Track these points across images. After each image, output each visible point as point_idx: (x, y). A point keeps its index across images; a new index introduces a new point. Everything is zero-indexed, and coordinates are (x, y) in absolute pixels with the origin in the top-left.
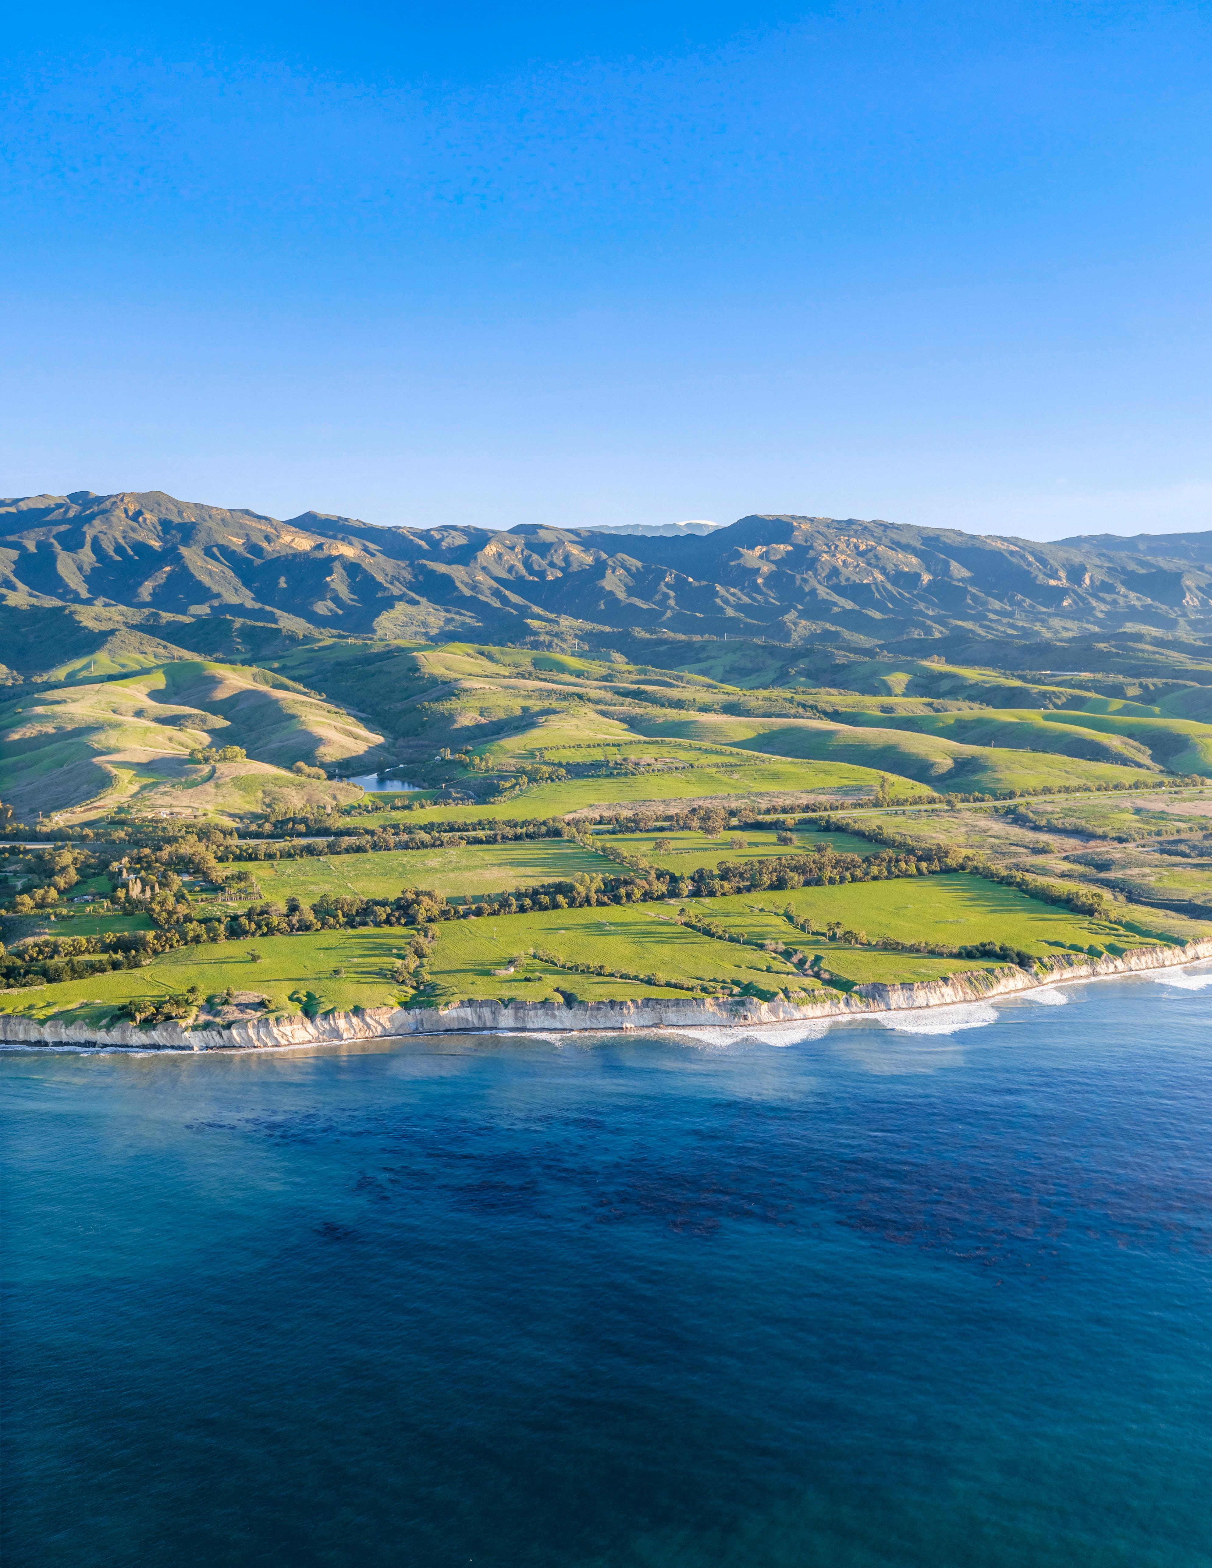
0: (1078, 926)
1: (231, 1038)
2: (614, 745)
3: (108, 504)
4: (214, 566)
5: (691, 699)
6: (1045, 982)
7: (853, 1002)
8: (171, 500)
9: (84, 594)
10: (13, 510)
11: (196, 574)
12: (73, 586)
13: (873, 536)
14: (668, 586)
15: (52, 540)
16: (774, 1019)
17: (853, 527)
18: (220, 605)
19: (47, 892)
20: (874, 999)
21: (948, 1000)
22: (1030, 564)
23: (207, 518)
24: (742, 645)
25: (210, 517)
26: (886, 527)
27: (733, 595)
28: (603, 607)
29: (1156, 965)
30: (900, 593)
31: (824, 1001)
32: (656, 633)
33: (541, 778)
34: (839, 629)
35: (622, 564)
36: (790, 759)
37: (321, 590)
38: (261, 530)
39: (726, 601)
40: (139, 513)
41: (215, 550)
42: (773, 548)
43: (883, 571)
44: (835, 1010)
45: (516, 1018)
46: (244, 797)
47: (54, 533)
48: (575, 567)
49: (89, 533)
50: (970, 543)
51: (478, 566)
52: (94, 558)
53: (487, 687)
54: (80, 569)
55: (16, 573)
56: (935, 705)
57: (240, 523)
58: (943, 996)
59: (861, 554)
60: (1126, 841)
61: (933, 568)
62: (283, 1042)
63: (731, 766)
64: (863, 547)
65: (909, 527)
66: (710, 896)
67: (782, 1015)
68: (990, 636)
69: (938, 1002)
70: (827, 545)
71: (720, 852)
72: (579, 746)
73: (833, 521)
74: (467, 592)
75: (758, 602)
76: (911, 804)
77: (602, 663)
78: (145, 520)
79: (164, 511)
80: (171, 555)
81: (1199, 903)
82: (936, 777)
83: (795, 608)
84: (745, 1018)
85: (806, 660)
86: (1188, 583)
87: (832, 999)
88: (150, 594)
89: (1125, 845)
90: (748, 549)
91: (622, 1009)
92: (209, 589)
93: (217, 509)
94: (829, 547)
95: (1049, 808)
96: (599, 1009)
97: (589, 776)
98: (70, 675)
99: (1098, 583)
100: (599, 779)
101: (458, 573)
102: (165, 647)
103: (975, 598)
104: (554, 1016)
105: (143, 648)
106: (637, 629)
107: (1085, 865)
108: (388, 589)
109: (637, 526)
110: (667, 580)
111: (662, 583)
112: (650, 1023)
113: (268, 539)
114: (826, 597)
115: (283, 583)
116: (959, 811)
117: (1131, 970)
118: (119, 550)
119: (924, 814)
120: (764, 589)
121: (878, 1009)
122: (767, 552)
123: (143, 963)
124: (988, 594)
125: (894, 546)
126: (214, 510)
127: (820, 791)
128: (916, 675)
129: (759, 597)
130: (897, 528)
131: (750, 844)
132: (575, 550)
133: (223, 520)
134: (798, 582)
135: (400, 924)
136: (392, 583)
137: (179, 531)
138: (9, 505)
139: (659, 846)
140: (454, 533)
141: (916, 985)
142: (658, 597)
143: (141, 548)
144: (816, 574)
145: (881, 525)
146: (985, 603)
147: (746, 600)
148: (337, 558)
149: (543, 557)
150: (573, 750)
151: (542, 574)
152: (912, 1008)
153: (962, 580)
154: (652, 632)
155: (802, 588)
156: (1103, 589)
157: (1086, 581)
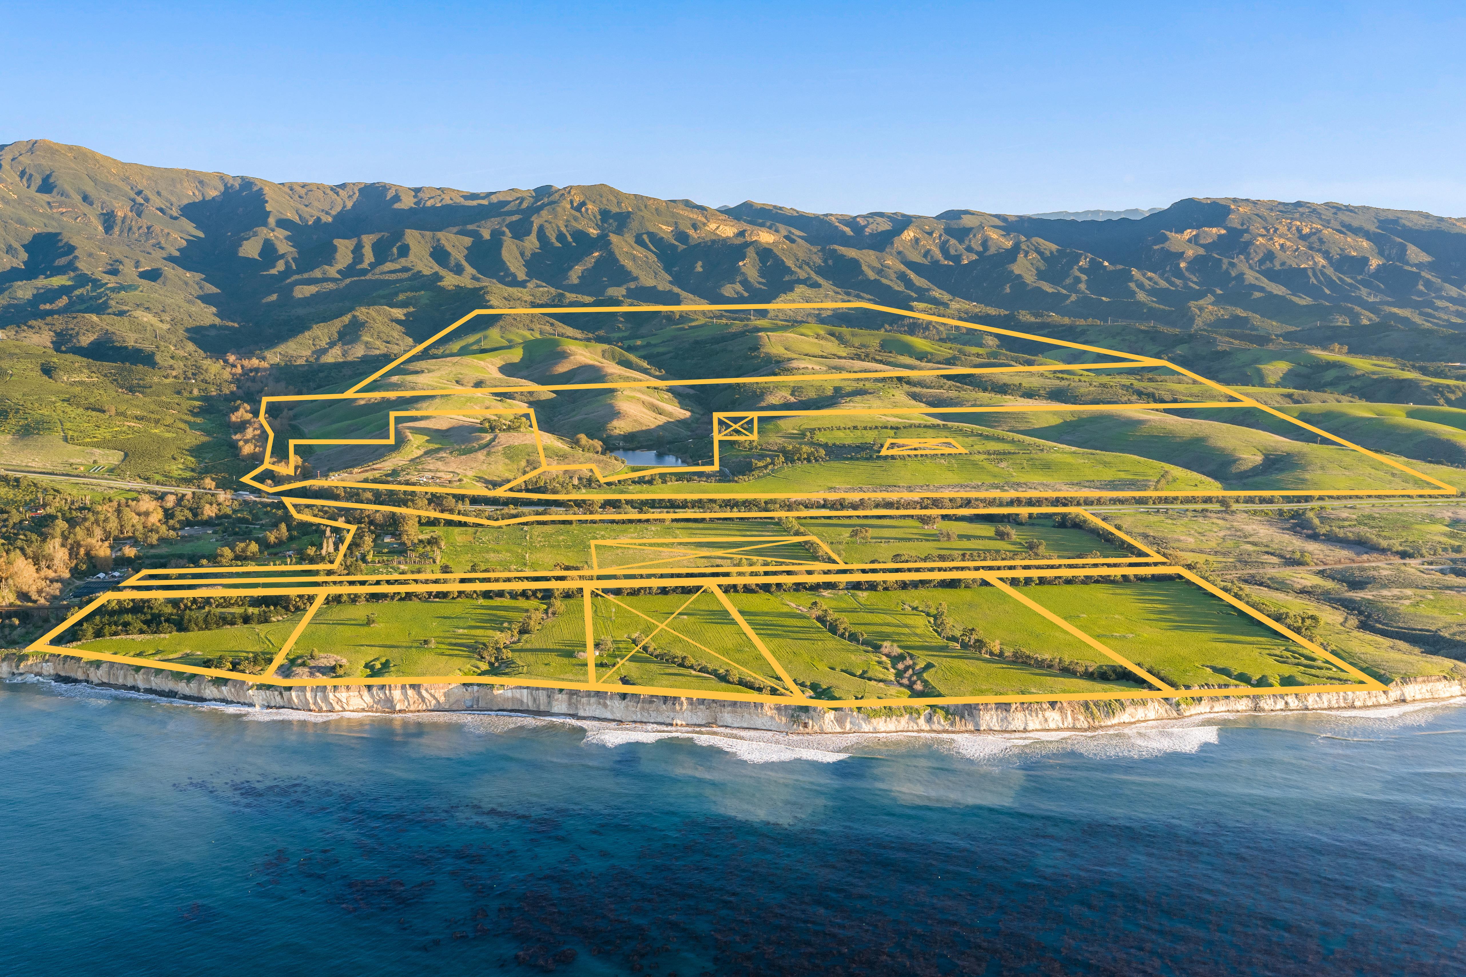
0: (1267, 651)
1: (290, 699)
2: (892, 428)
3: (556, 196)
4: (639, 252)
5: (1017, 383)
6: (1187, 713)
7: (935, 719)
8: (612, 190)
9: (521, 276)
10: (485, 202)
11: (621, 259)
12: (513, 269)
13: (1320, 219)
14: (1081, 270)
15: (505, 229)
16: (839, 730)
17: (1300, 209)
18: (636, 287)
19: (247, 546)
20: (962, 717)
21: (1052, 726)
23: (643, 208)
24: (1123, 330)
25: (646, 207)
26: (1337, 208)
27: (1150, 279)
28: (1008, 290)
29: (1343, 705)
30: (1340, 279)
31: (901, 715)
32: (1042, 316)
33: (799, 459)
34: (1250, 314)
35: (1036, 248)
36: (1074, 449)
37: (732, 273)
38: (690, 219)
39: (1141, 286)
40: (583, 204)
41: (645, 237)
42: (1204, 232)
44: (913, 726)
45: (570, 704)
46: (507, 465)
47: (507, 222)
48: (992, 251)
49: (536, 222)
50: (1436, 225)
51: (894, 251)
52: (537, 244)
53: (810, 367)
54: (522, 254)
55: (467, 258)
56: (1295, 397)
57: (673, 213)
58: (1046, 720)
59: (1303, 237)
60: (1411, 556)
61: (1387, 252)
62: (338, 707)
63: (1004, 453)
64: (1306, 231)
65: (1366, 209)
66: (871, 590)
67: (848, 726)
68: (1427, 325)
69: (1039, 727)
70: (1265, 228)
71: (924, 543)
72: (855, 428)
73: (1280, 203)
74: (872, 275)
75: (1176, 286)
76: (1181, 502)
77: (953, 346)
78: (587, 210)
79: (605, 202)
80: (604, 242)
81: (1446, 635)
82: (1236, 474)
83: (1213, 293)
84: (806, 725)
85: (1186, 346)
87: (911, 713)
88: (579, 277)
89: (1407, 561)
90: (1176, 232)
91: (674, 704)
92: (629, 273)
93: (655, 199)
94: (1268, 231)
95: (1344, 514)
96: (651, 702)
97: (847, 459)
98: (462, 348)
100: (856, 462)
101: (867, 258)
102: (552, 325)
103: (1428, 284)
104: (605, 706)
105: (533, 326)
106: (1024, 312)
107: (1339, 580)
108: (796, 273)
109: (1097, 212)
110: (1081, 263)
111: (1076, 267)
112: (704, 722)
113: (695, 227)
114: (1253, 281)
115: (699, 268)
116: (1233, 512)
117: (1307, 709)
118: (561, 237)
119: (1190, 514)
120: (1187, 274)
121: (964, 728)
122: (1196, 236)
123: (273, 619)
124: (1445, 280)
125: (1344, 230)
126: (651, 202)
127: (1087, 484)
128: (1299, 364)
129: (1178, 282)
130: (1351, 211)
131: (961, 537)
132: (994, 235)
133: (656, 209)
134: (1224, 267)
135: (537, 597)
136: (800, 267)
137: (615, 220)
138: (483, 198)
139: (854, 534)
140: (879, 219)
141: (1014, 706)
142: (1068, 281)
143: (580, 236)
144: (1248, 259)
145: (1333, 207)
146: (1439, 290)
147: (1163, 284)
148: (752, 243)
149: (961, 241)
150: (848, 431)
151: (957, 258)
152: (1005, 731)
153: (1420, 266)
154: (1036, 315)
155: (1227, 272)
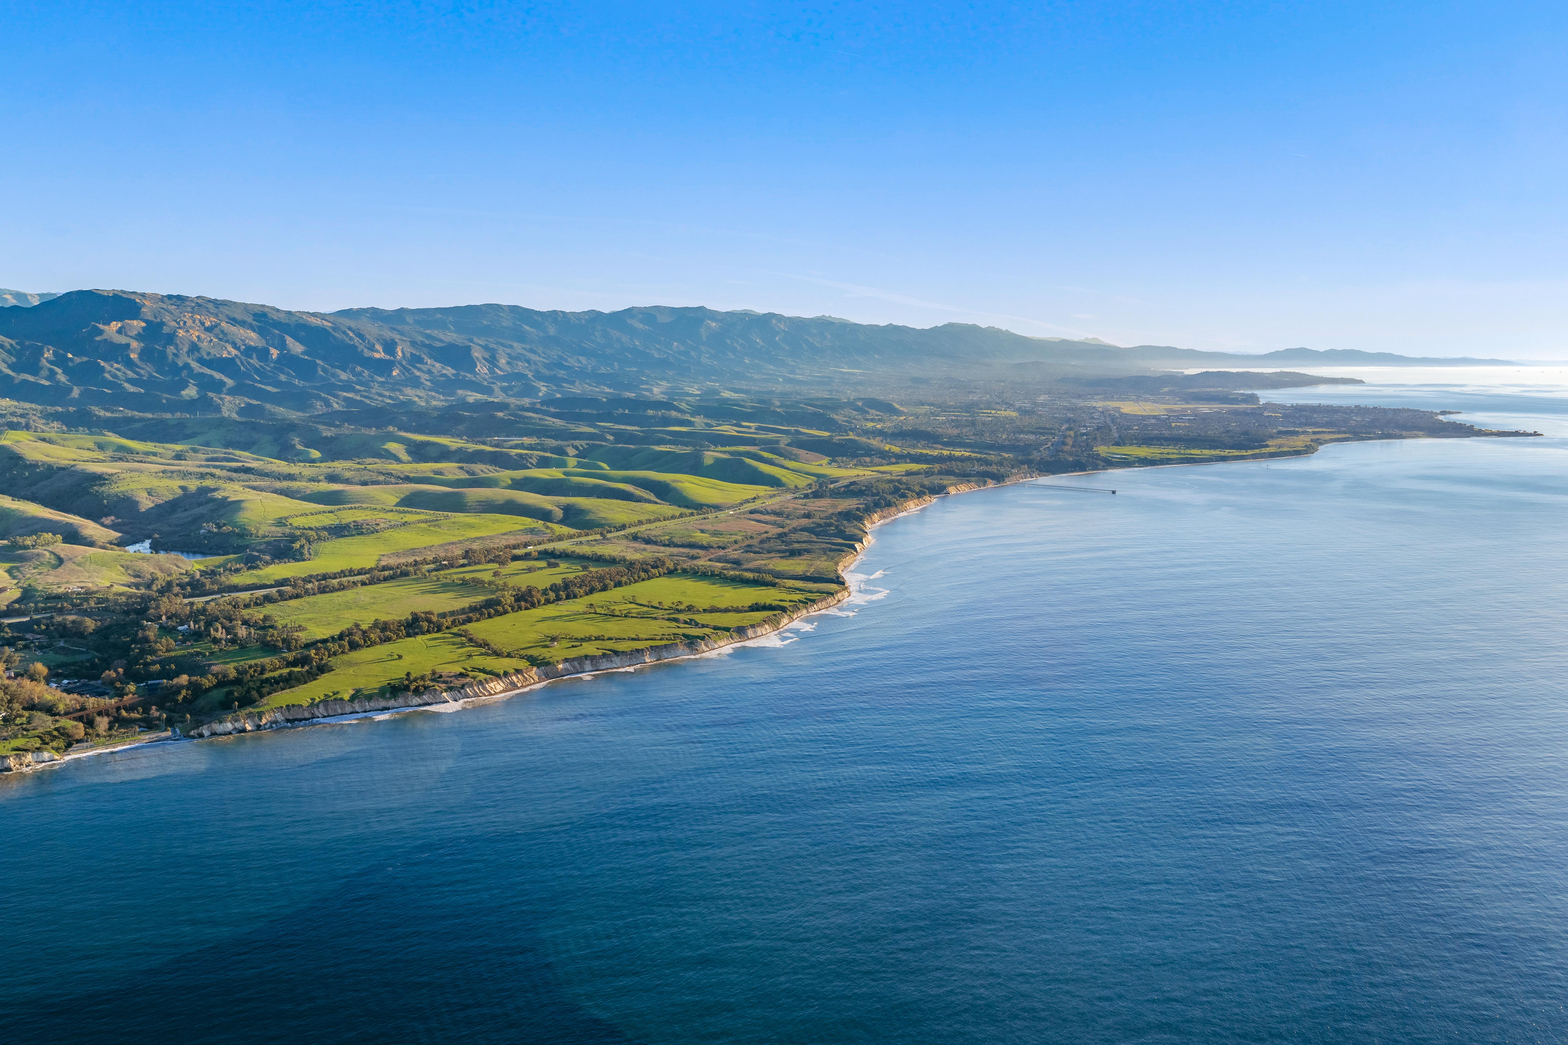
14: (50, 362)
22: (351, 339)
27: (119, 370)
29: (827, 606)
30: (259, 366)
39: (116, 376)
42: (128, 324)
43: (235, 347)
50: (291, 318)
59: (208, 330)
61: (274, 343)
64: (208, 324)
70: (175, 321)
72: (305, 514)
75: (144, 376)
86: (476, 354)
90: (102, 323)
94: (178, 323)
97: (346, 536)
99: (408, 355)
110: (46, 356)
111: (44, 360)
114: (201, 371)
120: (143, 365)
122: (124, 329)
124: (331, 366)
125: (232, 322)
129: (142, 372)
134: (170, 357)
144: (180, 349)
145: (210, 301)
147: (132, 374)
150: (303, 517)
155: (174, 364)
156: (416, 360)
157: (400, 353)
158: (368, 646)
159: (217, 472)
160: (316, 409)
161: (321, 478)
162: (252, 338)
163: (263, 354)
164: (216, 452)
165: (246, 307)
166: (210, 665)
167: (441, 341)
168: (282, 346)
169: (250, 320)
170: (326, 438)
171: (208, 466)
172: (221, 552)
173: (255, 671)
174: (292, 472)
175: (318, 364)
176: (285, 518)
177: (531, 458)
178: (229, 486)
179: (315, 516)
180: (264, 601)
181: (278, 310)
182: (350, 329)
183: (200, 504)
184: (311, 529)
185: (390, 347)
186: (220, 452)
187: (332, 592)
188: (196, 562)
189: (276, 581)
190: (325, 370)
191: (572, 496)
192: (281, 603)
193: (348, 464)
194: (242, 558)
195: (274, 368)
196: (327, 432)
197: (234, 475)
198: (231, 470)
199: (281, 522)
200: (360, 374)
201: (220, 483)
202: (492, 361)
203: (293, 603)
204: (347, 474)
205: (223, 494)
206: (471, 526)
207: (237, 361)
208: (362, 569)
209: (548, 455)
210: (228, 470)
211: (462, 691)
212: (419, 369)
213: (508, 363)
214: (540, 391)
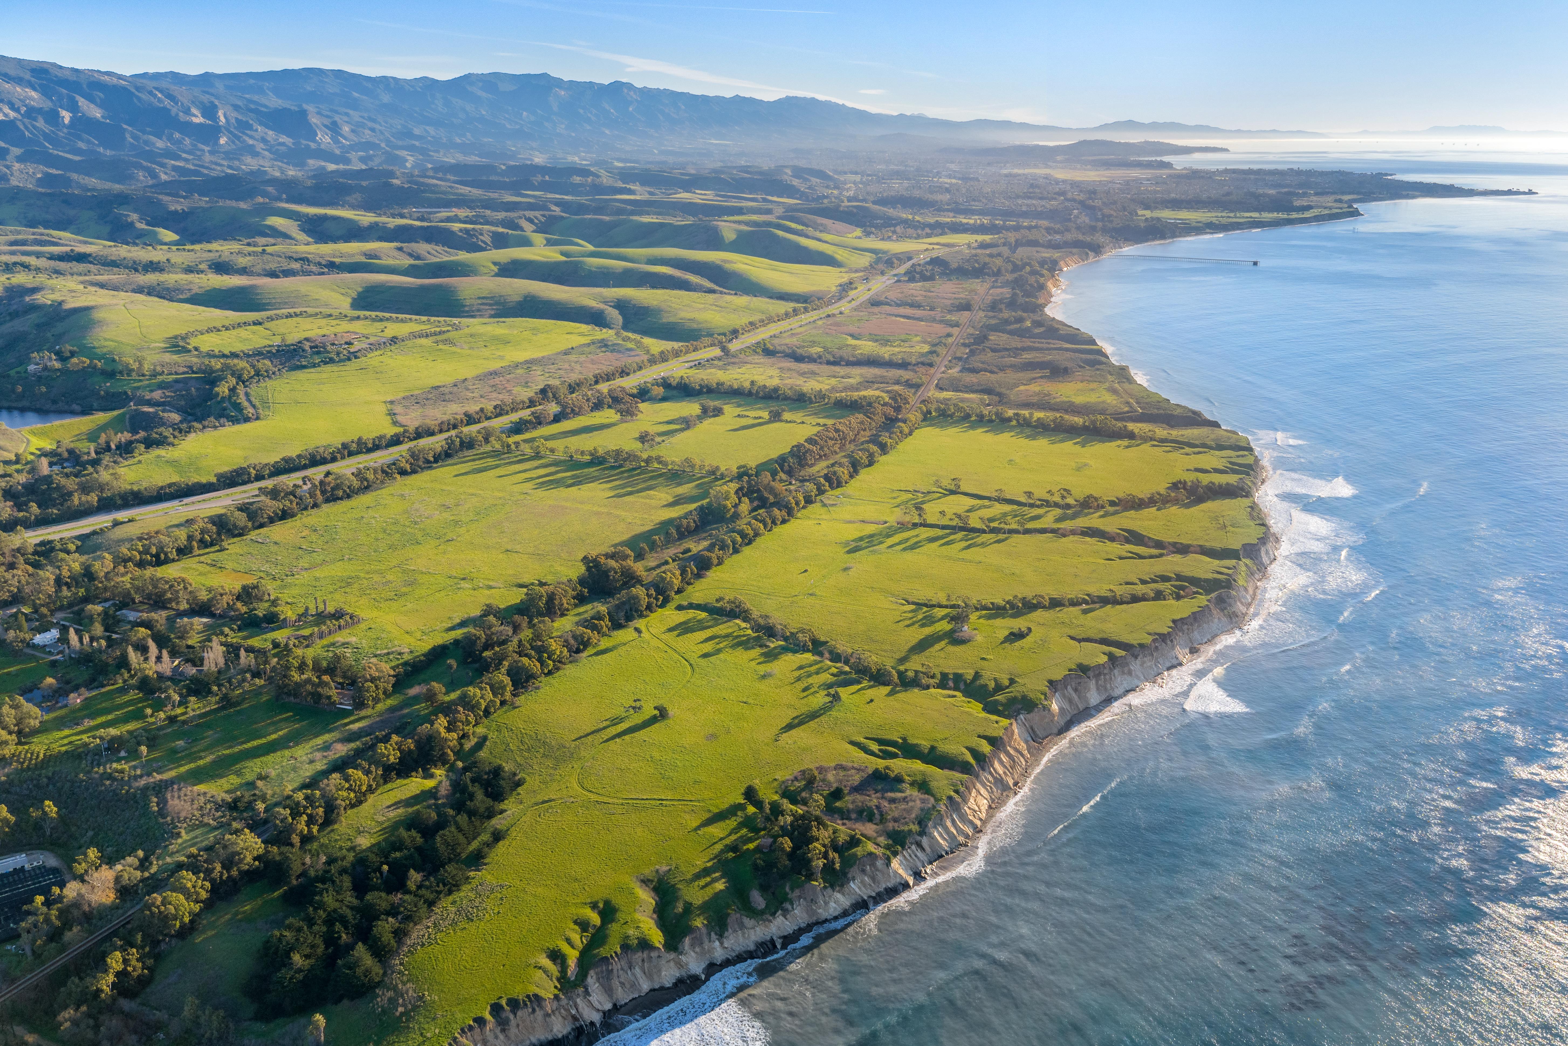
1: (934, 846)
22: (159, 100)
33: (251, 377)
43: (12, 107)
45: (1098, 688)
61: (63, 104)
86: (312, 121)
96: (1157, 648)
99: (233, 121)
124: (143, 132)
128: (292, 219)
150: (213, 335)
156: (244, 126)
157: (222, 119)
158: (550, 673)
159: (32, 261)
160: (138, 180)
161: (203, 266)
162: (34, 96)
163: (52, 117)
164: (19, 233)
165: (19, 63)
166: (161, 789)
167: (266, 106)
168: (73, 107)
169: (27, 76)
170: (176, 212)
171: (13, 253)
172: (76, 407)
173: (311, 820)
174: (155, 259)
175: (125, 130)
176: (184, 338)
177: (482, 234)
178: (57, 282)
179: (234, 332)
180: (219, 534)
181: (61, 67)
182: (157, 89)
183: (14, 315)
184: (234, 355)
185: (209, 111)
186: (27, 234)
187: (349, 497)
188: (34, 434)
189: (220, 476)
190: (135, 138)
191: (614, 286)
192: (253, 535)
193: (235, 246)
194: (119, 419)
195: (69, 133)
196: (177, 205)
197: (62, 265)
198: (52, 257)
199: (177, 345)
200: (179, 142)
201: (42, 279)
202: (334, 128)
203: (278, 532)
204: (242, 261)
205: (52, 297)
206: (505, 342)
207: (19, 124)
208: (380, 438)
209: (501, 230)
210: (50, 258)
211: (925, 841)
212: (251, 137)
213: (353, 131)
214: (407, 161)
